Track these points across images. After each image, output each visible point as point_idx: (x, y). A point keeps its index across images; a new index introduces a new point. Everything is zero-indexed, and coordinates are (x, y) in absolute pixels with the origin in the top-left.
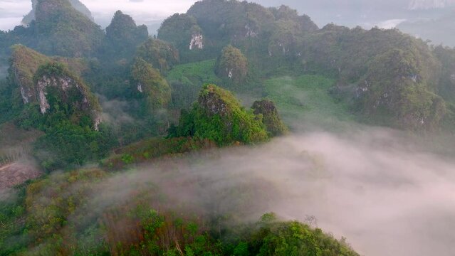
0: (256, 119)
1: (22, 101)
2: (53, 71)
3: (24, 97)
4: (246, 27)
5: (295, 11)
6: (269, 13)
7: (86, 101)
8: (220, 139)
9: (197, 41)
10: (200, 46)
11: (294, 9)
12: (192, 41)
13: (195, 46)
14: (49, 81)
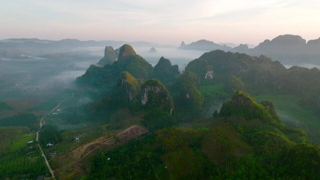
0: (266, 108)
1: (129, 99)
2: (153, 83)
3: (130, 97)
4: (240, 67)
6: (254, 59)
7: (167, 98)
8: (247, 117)
9: (210, 74)
10: (211, 77)
11: (270, 57)
12: (207, 74)
13: (208, 77)
14: (150, 88)
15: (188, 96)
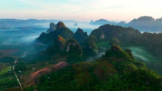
1: (61, 49)
4: (118, 33)
5: (134, 28)
6: (125, 29)
7: (79, 48)
8: (117, 57)
12: (101, 36)
13: (102, 38)
14: (71, 43)
15: (90, 47)
